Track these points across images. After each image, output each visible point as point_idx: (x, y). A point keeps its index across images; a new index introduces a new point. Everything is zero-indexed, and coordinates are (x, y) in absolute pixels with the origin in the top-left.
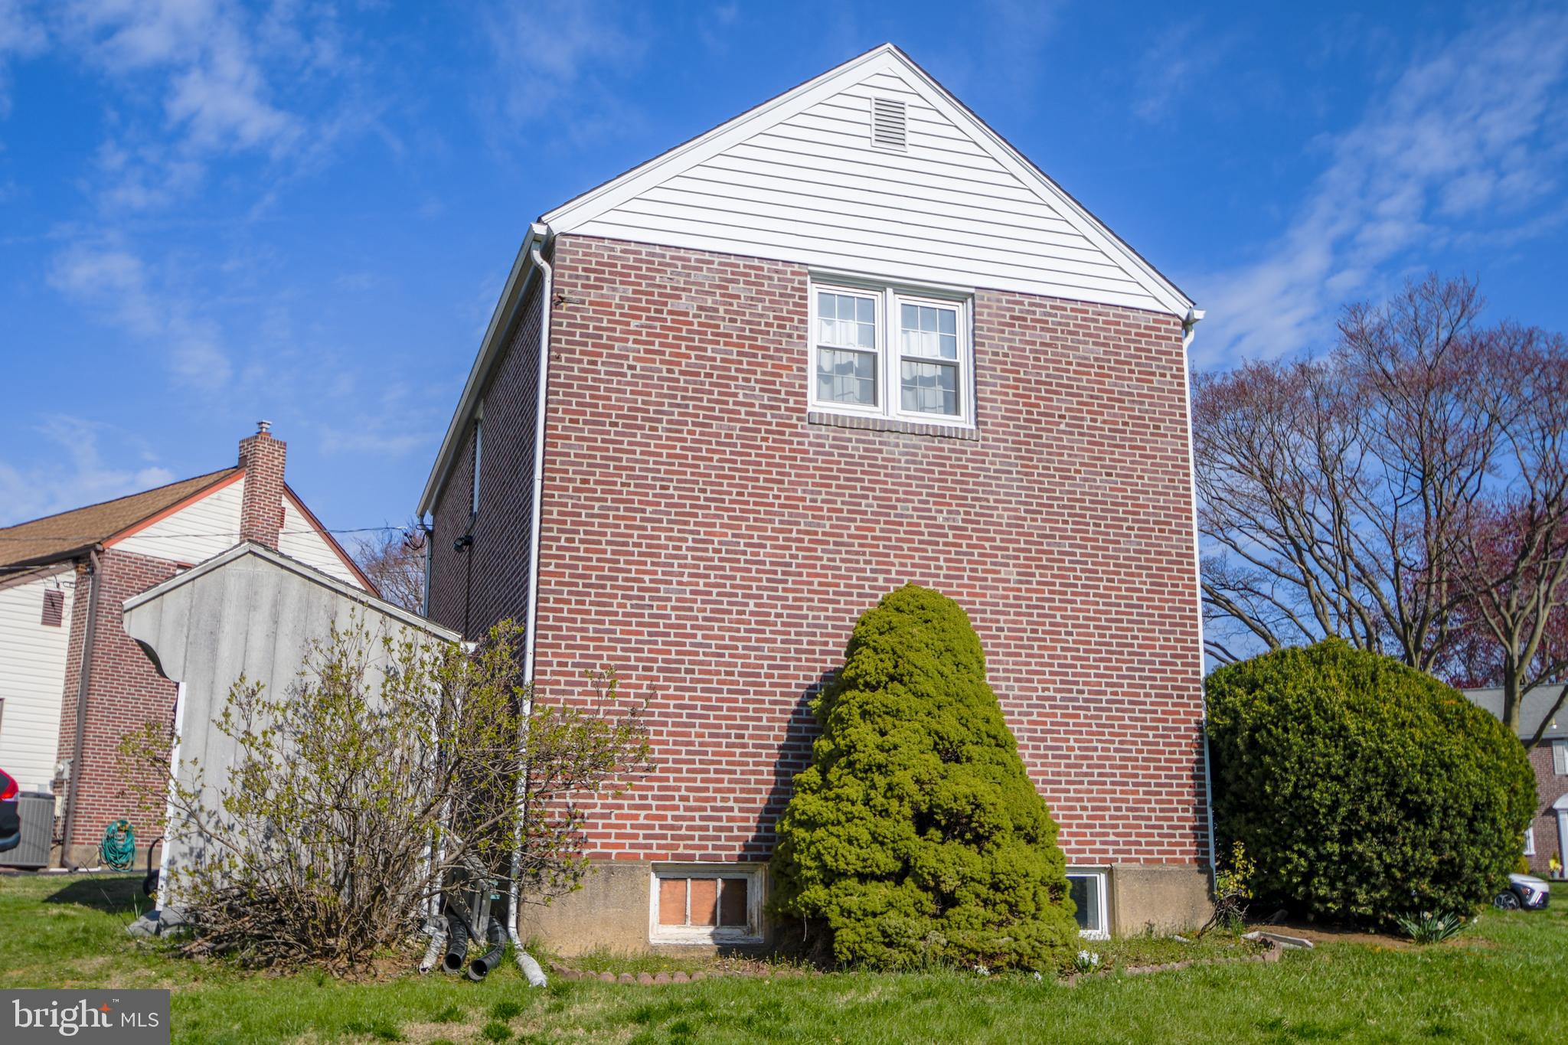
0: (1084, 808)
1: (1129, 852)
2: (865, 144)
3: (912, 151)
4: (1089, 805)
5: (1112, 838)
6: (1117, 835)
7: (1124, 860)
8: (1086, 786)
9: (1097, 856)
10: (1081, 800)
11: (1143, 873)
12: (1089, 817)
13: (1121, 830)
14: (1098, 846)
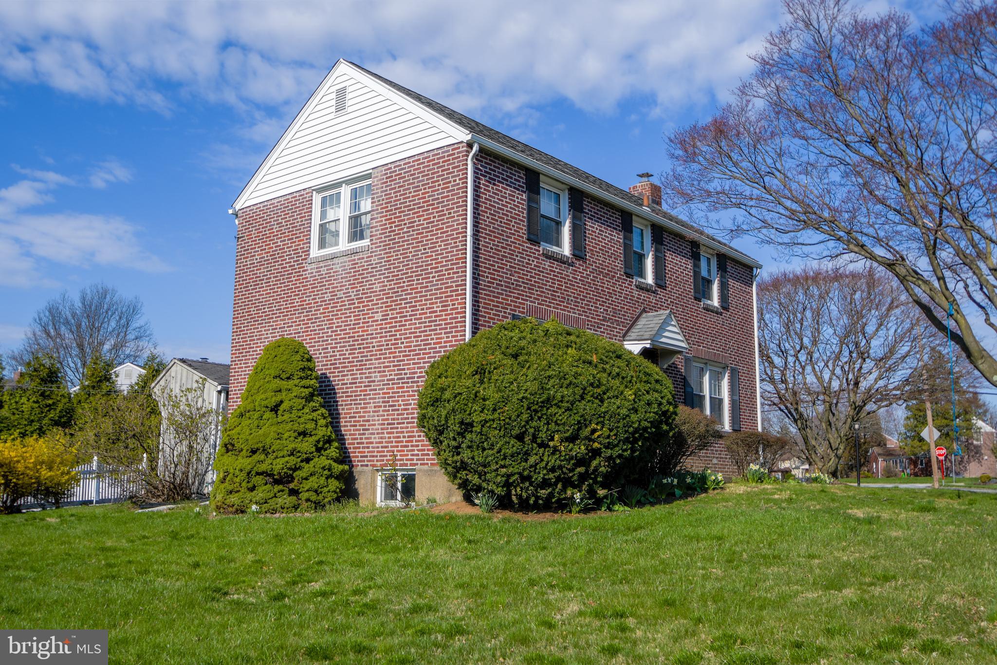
0: (404, 437)
1: (423, 460)
2: (332, 116)
3: (350, 109)
4: (406, 435)
5: (416, 452)
6: (418, 450)
7: (421, 464)
8: (405, 425)
9: (409, 462)
10: (403, 432)
11: (427, 471)
12: (406, 442)
13: (420, 448)
14: (410, 457)
